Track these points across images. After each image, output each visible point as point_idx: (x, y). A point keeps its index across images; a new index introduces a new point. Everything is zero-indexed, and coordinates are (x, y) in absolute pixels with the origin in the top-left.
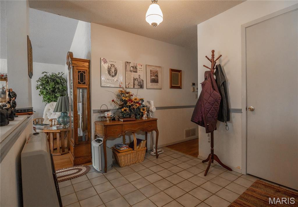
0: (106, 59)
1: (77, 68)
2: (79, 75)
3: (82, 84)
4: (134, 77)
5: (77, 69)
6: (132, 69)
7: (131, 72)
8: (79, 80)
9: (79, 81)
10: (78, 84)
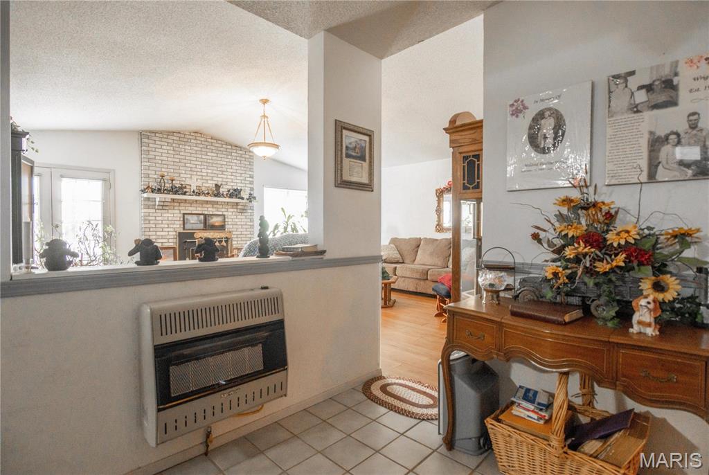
0: (522, 101)
1: (461, 151)
2: (464, 166)
3: (471, 191)
4: (651, 133)
5: (460, 153)
6: (641, 97)
7: (638, 111)
8: (464, 180)
9: (464, 184)
10: (462, 191)
